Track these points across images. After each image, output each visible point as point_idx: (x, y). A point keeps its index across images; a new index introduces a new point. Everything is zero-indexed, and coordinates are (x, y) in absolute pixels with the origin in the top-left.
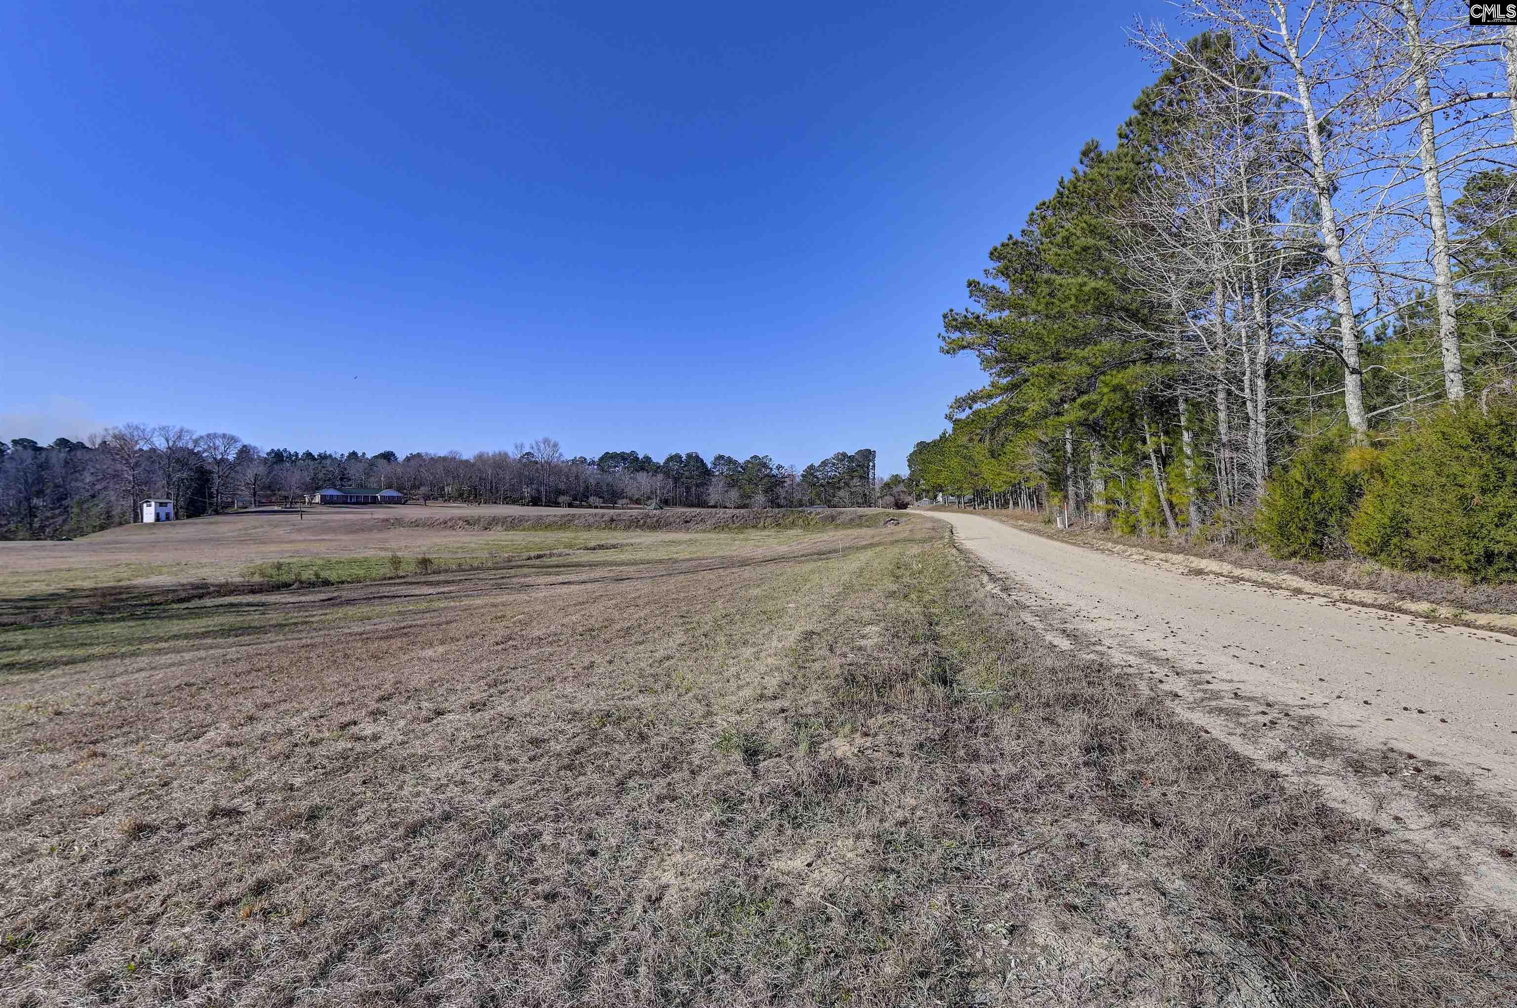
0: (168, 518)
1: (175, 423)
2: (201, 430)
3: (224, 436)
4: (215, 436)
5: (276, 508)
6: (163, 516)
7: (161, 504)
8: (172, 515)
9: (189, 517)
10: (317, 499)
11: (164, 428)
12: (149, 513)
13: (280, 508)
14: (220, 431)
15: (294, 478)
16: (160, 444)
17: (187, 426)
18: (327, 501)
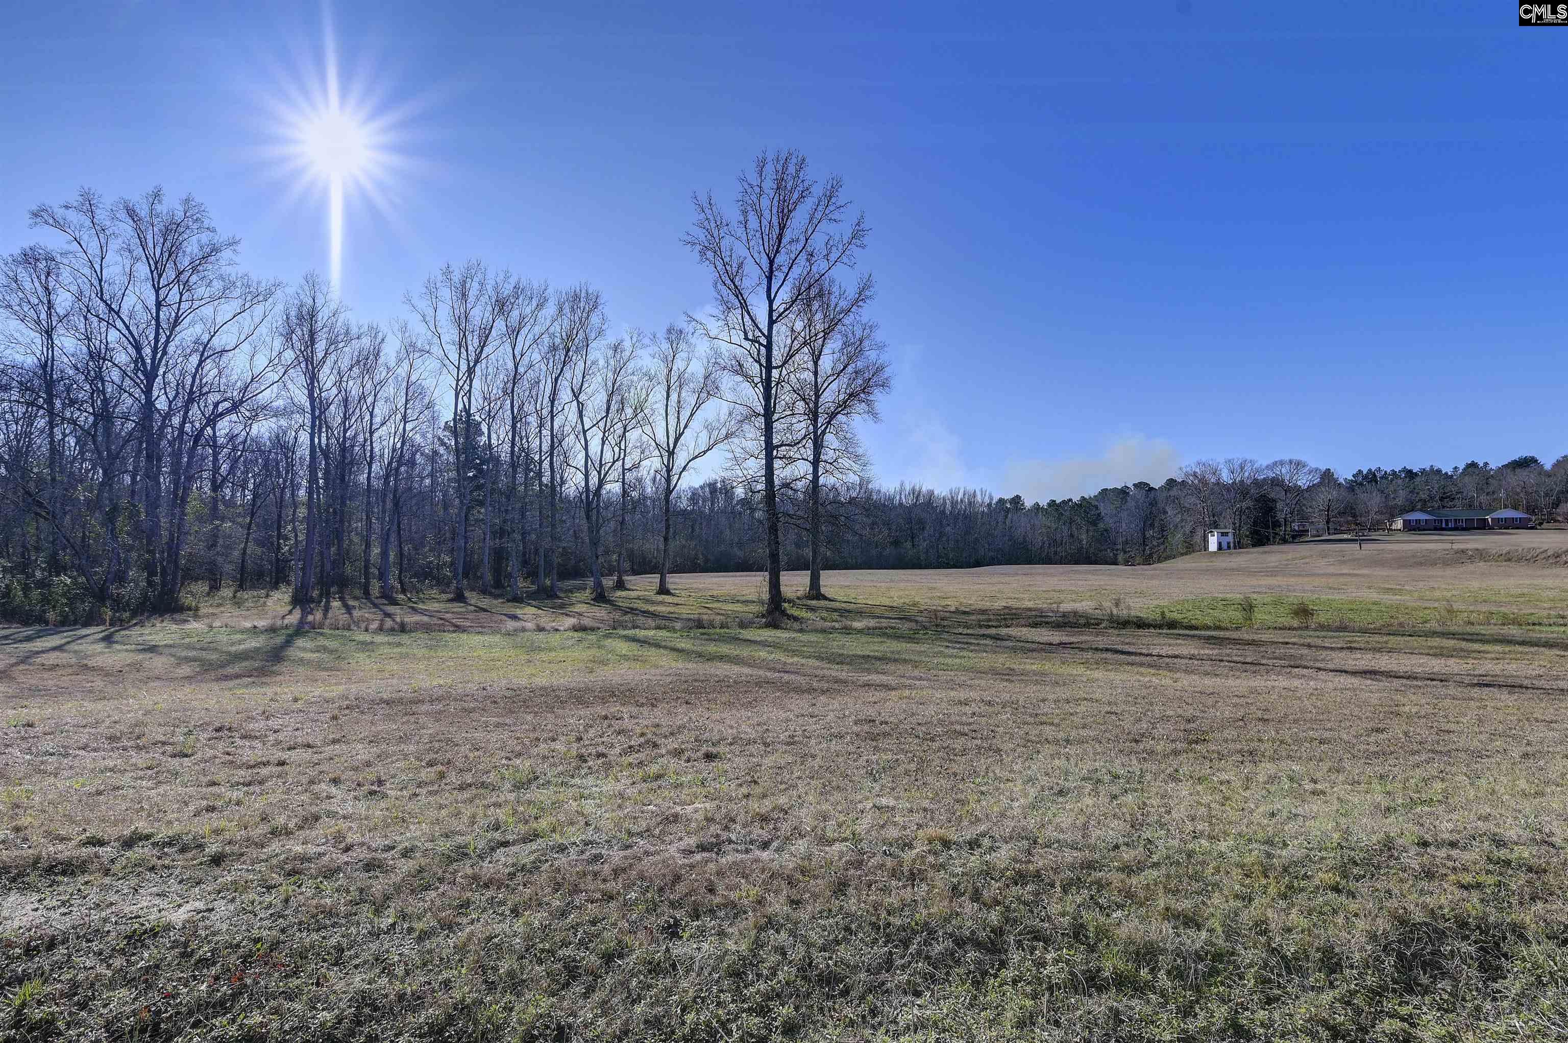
0: (1229, 548)
1: (1238, 456)
2: (1263, 462)
3: (1291, 462)
4: (1282, 463)
5: (1345, 536)
6: (1224, 545)
7: (1223, 534)
8: (1232, 545)
9: (1254, 546)
10: (1399, 524)
11: (1230, 461)
12: (1213, 543)
13: (1349, 537)
14: (1286, 458)
15: (1372, 501)
16: (1226, 477)
17: (1249, 457)
18: (1410, 527)
